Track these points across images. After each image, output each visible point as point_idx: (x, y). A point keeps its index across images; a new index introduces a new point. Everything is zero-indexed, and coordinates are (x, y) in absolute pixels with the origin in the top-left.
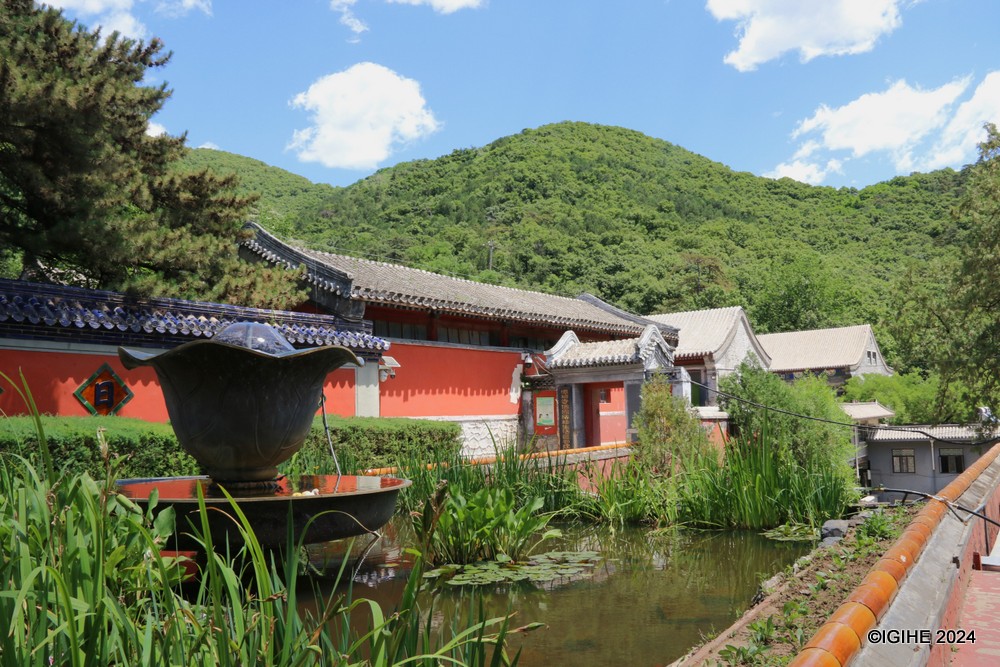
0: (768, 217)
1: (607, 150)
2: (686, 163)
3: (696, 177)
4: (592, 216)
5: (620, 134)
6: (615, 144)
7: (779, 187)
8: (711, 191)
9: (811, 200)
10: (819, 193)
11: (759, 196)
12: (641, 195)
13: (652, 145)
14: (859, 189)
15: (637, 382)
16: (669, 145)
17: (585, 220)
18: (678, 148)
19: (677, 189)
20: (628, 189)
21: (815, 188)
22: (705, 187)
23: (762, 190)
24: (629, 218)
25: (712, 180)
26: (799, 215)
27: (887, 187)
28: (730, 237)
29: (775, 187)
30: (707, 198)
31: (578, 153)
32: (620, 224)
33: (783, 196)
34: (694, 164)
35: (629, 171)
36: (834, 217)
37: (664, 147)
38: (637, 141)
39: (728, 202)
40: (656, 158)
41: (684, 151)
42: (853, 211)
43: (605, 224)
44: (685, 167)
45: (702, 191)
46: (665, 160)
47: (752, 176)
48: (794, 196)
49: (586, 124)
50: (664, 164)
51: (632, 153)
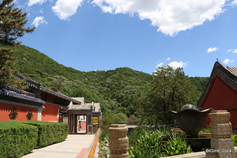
0: (66, 75)
1: (30, 53)
2: (48, 60)
3: (50, 64)
4: (27, 69)
5: (33, 50)
6: (31, 52)
7: (69, 69)
8: (54, 67)
9: (75, 73)
10: (77, 72)
11: (64, 70)
12: (38, 66)
13: (41, 54)
14: (86, 72)
15: (91, 115)
16: (45, 55)
17: (25, 70)
18: (47, 56)
19: (46, 66)
20: (35, 64)
21: (77, 70)
22: (52, 66)
23: (65, 69)
24: (36, 71)
25: (54, 65)
26: (73, 76)
27: (92, 72)
28: (60, 79)
29: (68, 69)
30: (53, 69)
31: (22, 53)
32: (34, 72)
33: (69, 71)
34: (50, 60)
35: (35, 60)
36: (80, 77)
37: (43, 55)
38: (37, 53)
39: (58, 71)
40: (41, 58)
41: (48, 57)
42: (85, 77)
43: (30, 72)
44: (48, 61)
45: (52, 67)
46: (43, 58)
47: (63, 65)
48: (72, 72)
49: (25, 46)
50: (43, 59)
51: (36, 55)
